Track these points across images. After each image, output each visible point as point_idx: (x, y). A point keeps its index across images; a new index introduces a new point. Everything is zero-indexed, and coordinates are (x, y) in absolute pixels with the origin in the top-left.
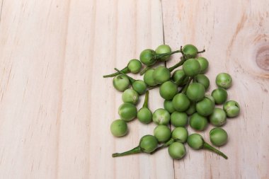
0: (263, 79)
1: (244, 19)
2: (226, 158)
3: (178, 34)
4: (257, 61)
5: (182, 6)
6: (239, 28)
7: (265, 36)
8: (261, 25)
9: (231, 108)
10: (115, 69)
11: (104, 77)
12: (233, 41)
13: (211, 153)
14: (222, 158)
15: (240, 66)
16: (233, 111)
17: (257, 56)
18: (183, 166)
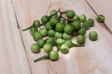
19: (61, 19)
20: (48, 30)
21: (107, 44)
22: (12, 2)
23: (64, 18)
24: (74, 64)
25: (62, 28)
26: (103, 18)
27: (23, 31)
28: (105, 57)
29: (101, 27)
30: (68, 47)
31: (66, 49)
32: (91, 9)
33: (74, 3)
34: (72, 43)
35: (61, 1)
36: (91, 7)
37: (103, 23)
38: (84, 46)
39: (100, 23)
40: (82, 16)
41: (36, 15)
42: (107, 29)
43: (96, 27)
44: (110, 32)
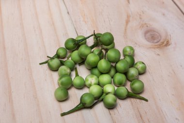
0: (154, 48)
1: (128, 17)
2: (147, 100)
3: (87, 31)
4: (146, 39)
5: (85, 15)
6: (127, 22)
7: (146, 24)
8: (141, 18)
9: (140, 66)
10: (48, 57)
11: (40, 64)
12: (126, 30)
13: (135, 100)
14: (143, 101)
15: (136, 43)
16: (142, 67)
17: (145, 36)
18: (117, 113)
22: (68, 13)
24: (177, 119)
33: (164, 15)
35: (143, 12)
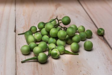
19: (59, 27)
20: (43, 35)
21: (103, 55)
23: (61, 26)
24: (62, 70)
25: (55, 34)
26: (102, 32)
27: (19, 35)
28: (98, 67)
29: (100, 40)
30: (59, 52)
31: (56, 54)
32: (93, 23)
34: (65, 50)
36: (93, 22)
37: (102, 37)
38: (78, 54)
39: (99, 36)
40: (81, 27)
41: (36, 23)
42: (105, 43)
43: (94, 39)
44: (108, 46)
